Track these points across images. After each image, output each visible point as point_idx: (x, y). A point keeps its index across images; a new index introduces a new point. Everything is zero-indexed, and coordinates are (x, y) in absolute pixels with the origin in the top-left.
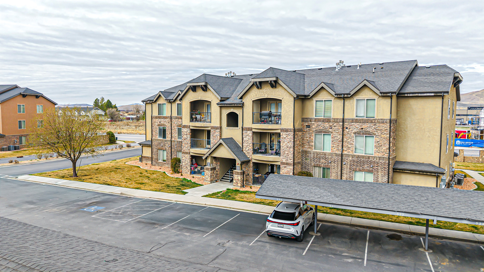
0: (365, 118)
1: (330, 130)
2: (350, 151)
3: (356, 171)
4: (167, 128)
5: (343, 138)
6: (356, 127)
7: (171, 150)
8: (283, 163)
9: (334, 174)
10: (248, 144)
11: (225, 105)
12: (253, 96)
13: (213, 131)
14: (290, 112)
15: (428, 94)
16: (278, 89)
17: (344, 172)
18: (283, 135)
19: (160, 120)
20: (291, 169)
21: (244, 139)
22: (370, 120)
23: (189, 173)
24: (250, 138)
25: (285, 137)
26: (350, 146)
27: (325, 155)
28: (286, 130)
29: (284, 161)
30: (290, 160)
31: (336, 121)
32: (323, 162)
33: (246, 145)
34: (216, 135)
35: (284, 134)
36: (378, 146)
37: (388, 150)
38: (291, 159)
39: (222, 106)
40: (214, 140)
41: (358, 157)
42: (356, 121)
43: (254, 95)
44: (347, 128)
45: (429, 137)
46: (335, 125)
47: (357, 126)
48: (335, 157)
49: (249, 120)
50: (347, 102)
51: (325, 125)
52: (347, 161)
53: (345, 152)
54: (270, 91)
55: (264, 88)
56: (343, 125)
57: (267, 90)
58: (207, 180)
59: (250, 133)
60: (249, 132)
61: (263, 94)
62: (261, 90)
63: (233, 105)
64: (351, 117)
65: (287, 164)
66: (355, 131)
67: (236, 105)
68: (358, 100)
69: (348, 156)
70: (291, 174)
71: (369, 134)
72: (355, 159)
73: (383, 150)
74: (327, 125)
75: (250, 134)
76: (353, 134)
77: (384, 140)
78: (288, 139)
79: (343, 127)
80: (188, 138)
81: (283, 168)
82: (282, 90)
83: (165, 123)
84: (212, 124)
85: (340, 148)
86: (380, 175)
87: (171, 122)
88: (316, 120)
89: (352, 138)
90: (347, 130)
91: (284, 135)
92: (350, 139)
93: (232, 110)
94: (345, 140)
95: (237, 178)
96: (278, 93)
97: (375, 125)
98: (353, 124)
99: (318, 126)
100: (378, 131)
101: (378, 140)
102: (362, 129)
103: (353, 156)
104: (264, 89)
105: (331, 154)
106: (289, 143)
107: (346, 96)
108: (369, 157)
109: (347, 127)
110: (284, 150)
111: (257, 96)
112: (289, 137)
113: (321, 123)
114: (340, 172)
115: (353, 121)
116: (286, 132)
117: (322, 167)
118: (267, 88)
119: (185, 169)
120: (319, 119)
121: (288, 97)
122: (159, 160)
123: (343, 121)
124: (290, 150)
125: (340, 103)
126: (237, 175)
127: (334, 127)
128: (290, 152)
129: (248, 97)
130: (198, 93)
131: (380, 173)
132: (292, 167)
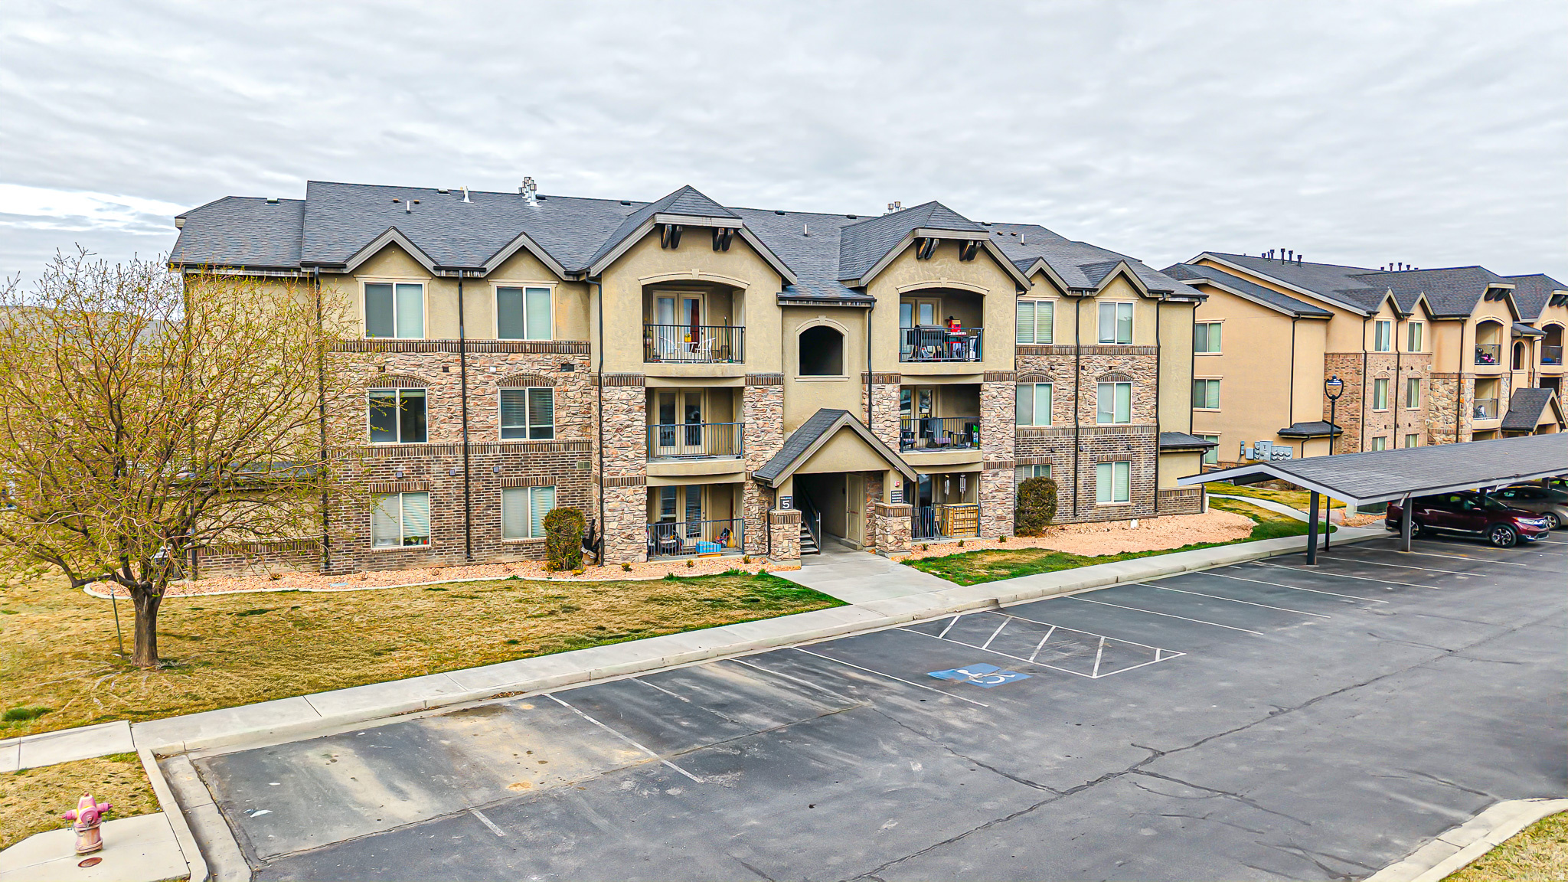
0: (1116, 344)
1: (1050, 373)
2: (1090, 420)
3: (1100, 463)
4: (430, 396)
5: (1077, 391)
7: (467, 487)
8: (989, 466)
9: (1060, 478)
10: (888, 424)
11: (811, 304)
12: (901, 281)
13: (757, 390)
14: (1008, 328)
15: (1181, 300)
16: (975, 265)
17: (1080, 468)
18: (989, 390)
19: (379, 358)
20: (1010, 477)
21: (875, 409)
22: (1124, 349)
23: (643, 556)
24: (892, 405)
25: (995, 394)
26: (1088, 407)
27: (1043, 434)
28: (1000, 377)
29: (992, 458)
30: (1008, 454)
31: (1063, 351)
32: (1038, 451)
33: (882, 426)
34: (768, 403)
35: (992, 386)
37: (1154, 411)
38: (1009, 450)
39: (790, 304)
40: (758, 421)
41: (1107, 430)
43: (907, 276)
44: (1083, 368)
45: (1176, 380)
46: (1060, 360)
47: (1103, 363)
48: (1063, 438)
49: (890, 351)
51: (1041, 363)
52: (1087, 439)
53: (1081, 424)
54: (953, 270)
55: (936, 260)
56: (1077, 360)
57: (944, 266)
58: (786, 555)
59: (893, 390)
60: (889, 387)
61: (932, 274)
62: (926, 265)
63: (841, 304)
64: (1093, 344)
65: (1002, 465)
66: (1098, 374)
67: (849, 304)
68: (1102, 304)
70: (1009, 489)
71: (1124, 380)
72: (1100, 436)
73: (1145, 412)
74: (1043, 362)
75: (894, 394)
76: (1095, 383)
77: (1147, 389)
78: (1003, 400)
79: (1077, 366)
80: (635, 423)
81: (989, 478)
82: (987, 270)
83: (420, 373)
84: (751, 368)
85: (1071, 415)
86: (1143, 463)
87: (463, 365)
89: (1094, 390)
90: (1085, 373)
91: (993, 390)
92: (1089, 393)
93: (823, 320)
94: (1080, 394)
95: (901, 527)
96: (975, 275)
97: (1133, 359)
98: (1094, 357)
99: (1026, 365)
100: (1138, 372)
101: (1139, 392)
102: (1110, 368)
103: (1097, 430)
104: (937, 263)
106: (1006, 410)
107: (1088, 294)
108: (1125, 428)
109: (1084, 364)
110: (995, 429)
111: (914, 280)
112: (1004, 394)
113: (1031, 357)
116: (998, 382)
117: (1033, 466)
118: (946, 260)
119: (623, 546)
120: (1028, 347)
121: (1002, 289)
122: (375, 542)
124: (1007, 428)
125: (1069, 308)
126: (899, 519)
127: (1058, 367)
128: (1008, 432)
129: (887, 281)
130: (683, 254)
131: (1143, 461)
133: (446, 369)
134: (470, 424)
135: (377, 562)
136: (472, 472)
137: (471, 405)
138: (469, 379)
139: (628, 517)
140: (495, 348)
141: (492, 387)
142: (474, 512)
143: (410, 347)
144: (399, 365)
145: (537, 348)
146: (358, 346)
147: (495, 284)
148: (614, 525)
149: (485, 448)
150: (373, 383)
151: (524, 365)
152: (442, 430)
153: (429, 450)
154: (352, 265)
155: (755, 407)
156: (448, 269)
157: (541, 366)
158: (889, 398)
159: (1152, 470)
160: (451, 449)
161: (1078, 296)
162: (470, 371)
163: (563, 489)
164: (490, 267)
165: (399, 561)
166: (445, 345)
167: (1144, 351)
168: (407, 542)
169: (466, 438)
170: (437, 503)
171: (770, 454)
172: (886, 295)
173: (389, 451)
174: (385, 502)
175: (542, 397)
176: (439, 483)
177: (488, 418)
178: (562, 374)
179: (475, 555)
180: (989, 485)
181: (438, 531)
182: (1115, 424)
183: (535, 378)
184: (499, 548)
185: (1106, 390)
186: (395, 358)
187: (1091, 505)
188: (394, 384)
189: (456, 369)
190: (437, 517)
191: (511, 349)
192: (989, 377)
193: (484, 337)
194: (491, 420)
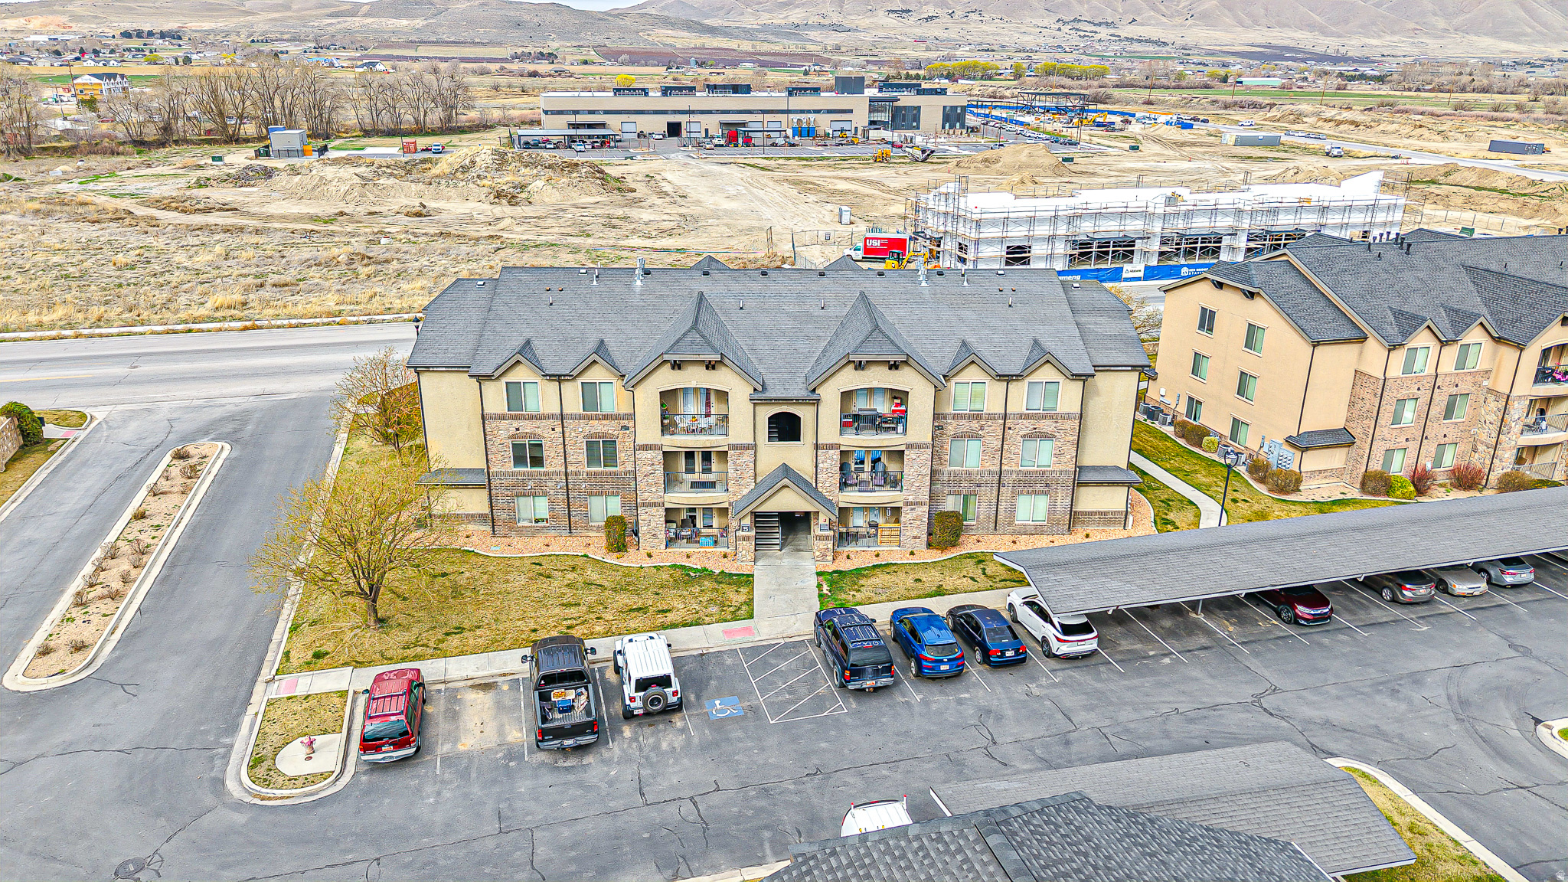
0: (1041, 411)
1: (980, 432)
2: (1014, 465)
3: (1020, 493)
4: (545, 444)
5: (1002, 445)
6: (1026, 426)
7: (568, 495)
8: (907, 504)
9: (985, 504)
11: (774, 401)
12: (843, 383)
13: (736, 453)
14: (927, 413)
16: (901, 372)
17: (1003, 498)
18: (909, 454)
19: (516, 424)
20: (924, 511)
21: (820, 466)
22: (1049, 415)
23: (663, 547)
25: (913, 457)
26: (1013, 457)
27: (970, 474)
28: (919, 446)
29: (911, 499)
30: (923, 496)
31: (991, 417)
32: (966, 486)
33: (825, 476)
34: (744, 460)
35: (912, 452)
36: (1059, 454)
37: (1074, 460)
38: (924, 494)
39: (759, 401)
40: (737, 472)
41: (1027, 472)
42: (1027, 417)
43: (846, 380)
44: (1010, 428)
46: (990, 423)
47: (1028, 425)
48: (988, 477)
49: (832, 429)
50: (1013, 386)
51: (972, 425)
52: (1009, 480)
53: (1004, 468)
54: (882, 376)
56: (1005, 423)
57: (875, 374)
58: (744, 559)
59: (835, 455)
60: (831, 452)
61: (866, 379)
62: (862, 375)
63: (796, 400)
64: (1019, 411)
65: (919, 504)
66: (1021, 433)
67: (803, 400)
68: (1030, 384)
69: (1011, 472)
70: (924, 519)
71: (1046, 436)
72: (1021, 476)
73: (1065, 460)
74: (975, 425)
76: (1019, 437)
77: (1068, 444)
78: (920, 462)
79: (1004, 427)
80: (657, 472)
81: (908, 512)
82: (910, 376)
83: (539, 431)
84: (733, 439)
85: (997, 461)
86: (1060, 495)
87: (563, 427)
88: (955, 417)
89: (1019, 444)
90: (1011, 432)
91: (912, 454)
92: (1014, 446)
93: (785, 409)
94: (1006, 447)
95: (825, 547)
96: (901, 379)
97: (1056, 422)
98: (1021, 421)
99: (959, 427)
100: (1061, 431)
101: (1060, 446)
102: (1035, 428)
103: (1018, 473)
104: (871, 371)
105: (979, 473)
106: (921, 468)
107: (1015, 378)
108: (1044, 472)
109: (1011, 426)
110: (912, 480)
111: (852, 383)
112: (921, 458)
113: (964, 421)
114: (995, 500)
115: (1021, 416)
116: (916, 450)
117: (963, 495)
118: (878, 369)
120: (961, 414)
121: (922, 388)
122: (519, 521)
123: (1005, 417)
124: (923, 480)
125: (999, 388)
126: (824, 542)
127: (988, 428)
128: (923, 482)
129: (833, 383)
130: (685, 372)
131: (1060, 493)
132: (926, 508)
133: (553, 429)
134: (568, 459)
135: (520, 532)
136: (570, 486)
137: (568, 449)
138: (567, 435)
139: (653, 524)
140: (580, 417)
141: (580, 438)
142: (572, 509)
143: (531, 417)
144: (527, 427)
145: (606, 417)
146: (502, 417)
147: (580, 381)
148: (645, 528)
149: (577, 474)
150: (512, 437)
151: (599, 427)
152: (553, 463)
153: (546, 474)
154: (497, 374)
155: (735, 463)
156: (550, 376)
157: (609, 428)
158: (832, 459)
159: (1068, 501)
160: (558, 474)
161: (1008, 378)
162: (567, 431)
163: (623, 497)
164: (575, 373)
165: (533, 533)
166: (551, 416)
167: (1067, 417)
168: (537, 521)
169: (566, 468)
170: (551, 502)
171: (745, 491)
172: (830, 394)
173: (524, 474)
174: (522, 500)
175: (611, 444)
176: (552, 492)
177: (578, 455)
178: (622, 432)
179: (574, 531)
180: (906, 516)
181: (553, 517)
182: (1035, 468)
183: (605, 435)
184: (588, 528)
185: (1030, 445)
186: (522, 423)
187: (1010, 524)
188: (524, 437)
189: (559, 429)
190: (552, 509)
191: (590, 418)
192: (909, 446)
193: (575, 411)
194: (580, 459)
